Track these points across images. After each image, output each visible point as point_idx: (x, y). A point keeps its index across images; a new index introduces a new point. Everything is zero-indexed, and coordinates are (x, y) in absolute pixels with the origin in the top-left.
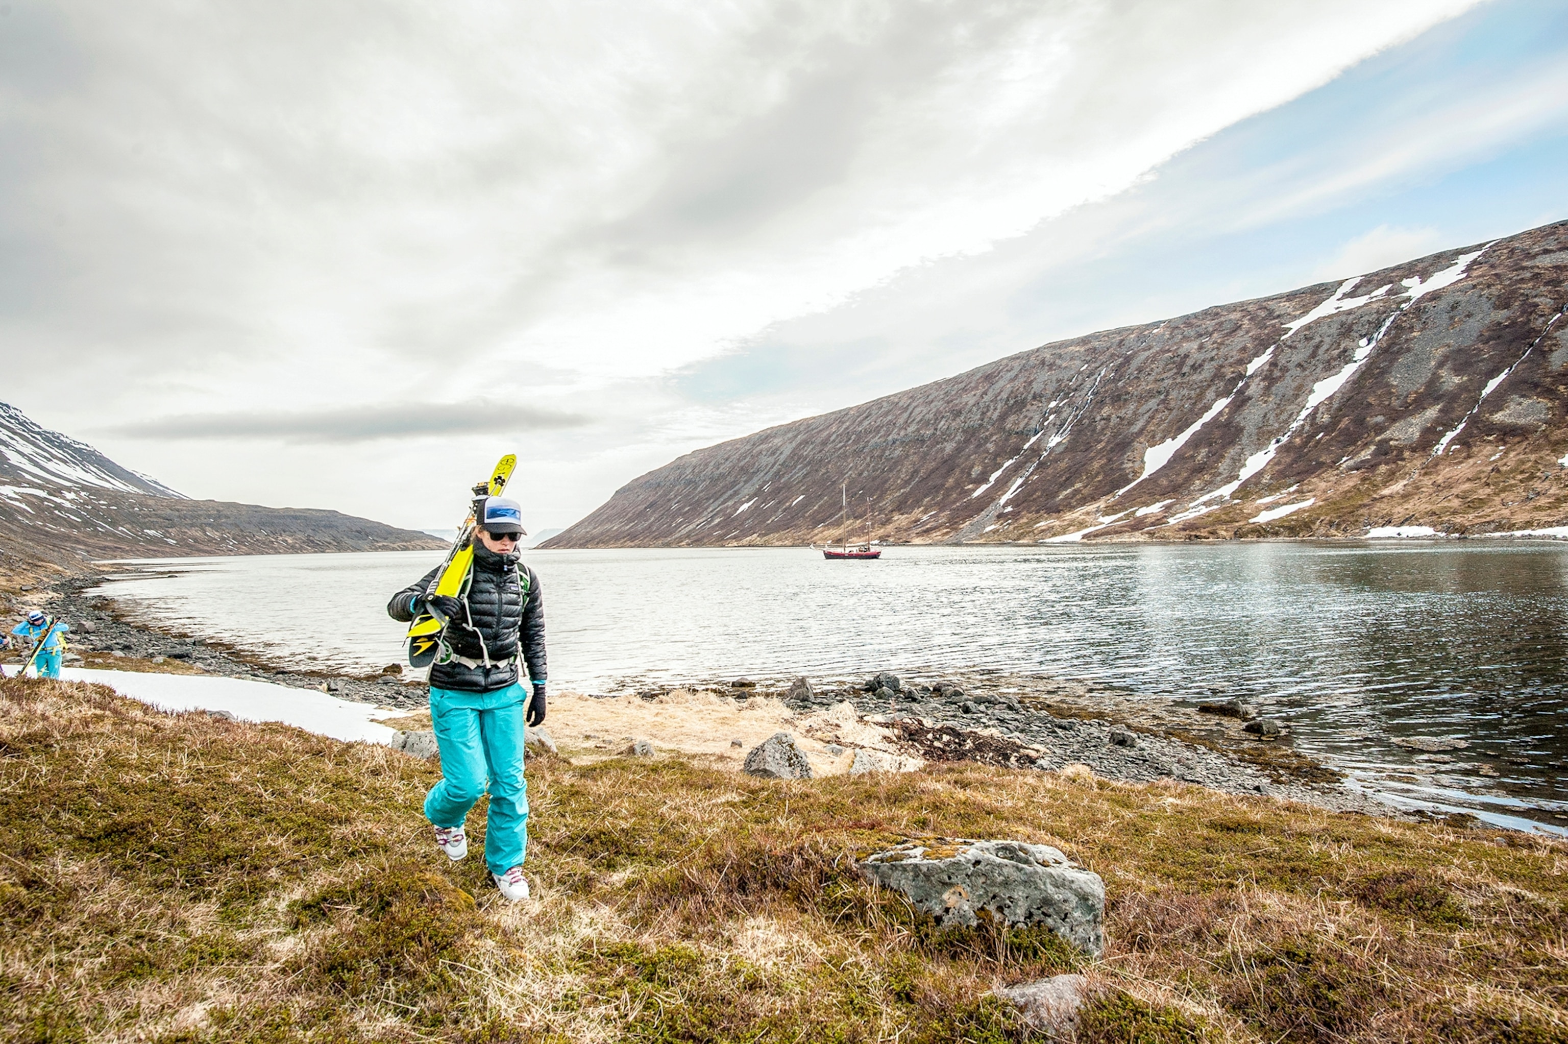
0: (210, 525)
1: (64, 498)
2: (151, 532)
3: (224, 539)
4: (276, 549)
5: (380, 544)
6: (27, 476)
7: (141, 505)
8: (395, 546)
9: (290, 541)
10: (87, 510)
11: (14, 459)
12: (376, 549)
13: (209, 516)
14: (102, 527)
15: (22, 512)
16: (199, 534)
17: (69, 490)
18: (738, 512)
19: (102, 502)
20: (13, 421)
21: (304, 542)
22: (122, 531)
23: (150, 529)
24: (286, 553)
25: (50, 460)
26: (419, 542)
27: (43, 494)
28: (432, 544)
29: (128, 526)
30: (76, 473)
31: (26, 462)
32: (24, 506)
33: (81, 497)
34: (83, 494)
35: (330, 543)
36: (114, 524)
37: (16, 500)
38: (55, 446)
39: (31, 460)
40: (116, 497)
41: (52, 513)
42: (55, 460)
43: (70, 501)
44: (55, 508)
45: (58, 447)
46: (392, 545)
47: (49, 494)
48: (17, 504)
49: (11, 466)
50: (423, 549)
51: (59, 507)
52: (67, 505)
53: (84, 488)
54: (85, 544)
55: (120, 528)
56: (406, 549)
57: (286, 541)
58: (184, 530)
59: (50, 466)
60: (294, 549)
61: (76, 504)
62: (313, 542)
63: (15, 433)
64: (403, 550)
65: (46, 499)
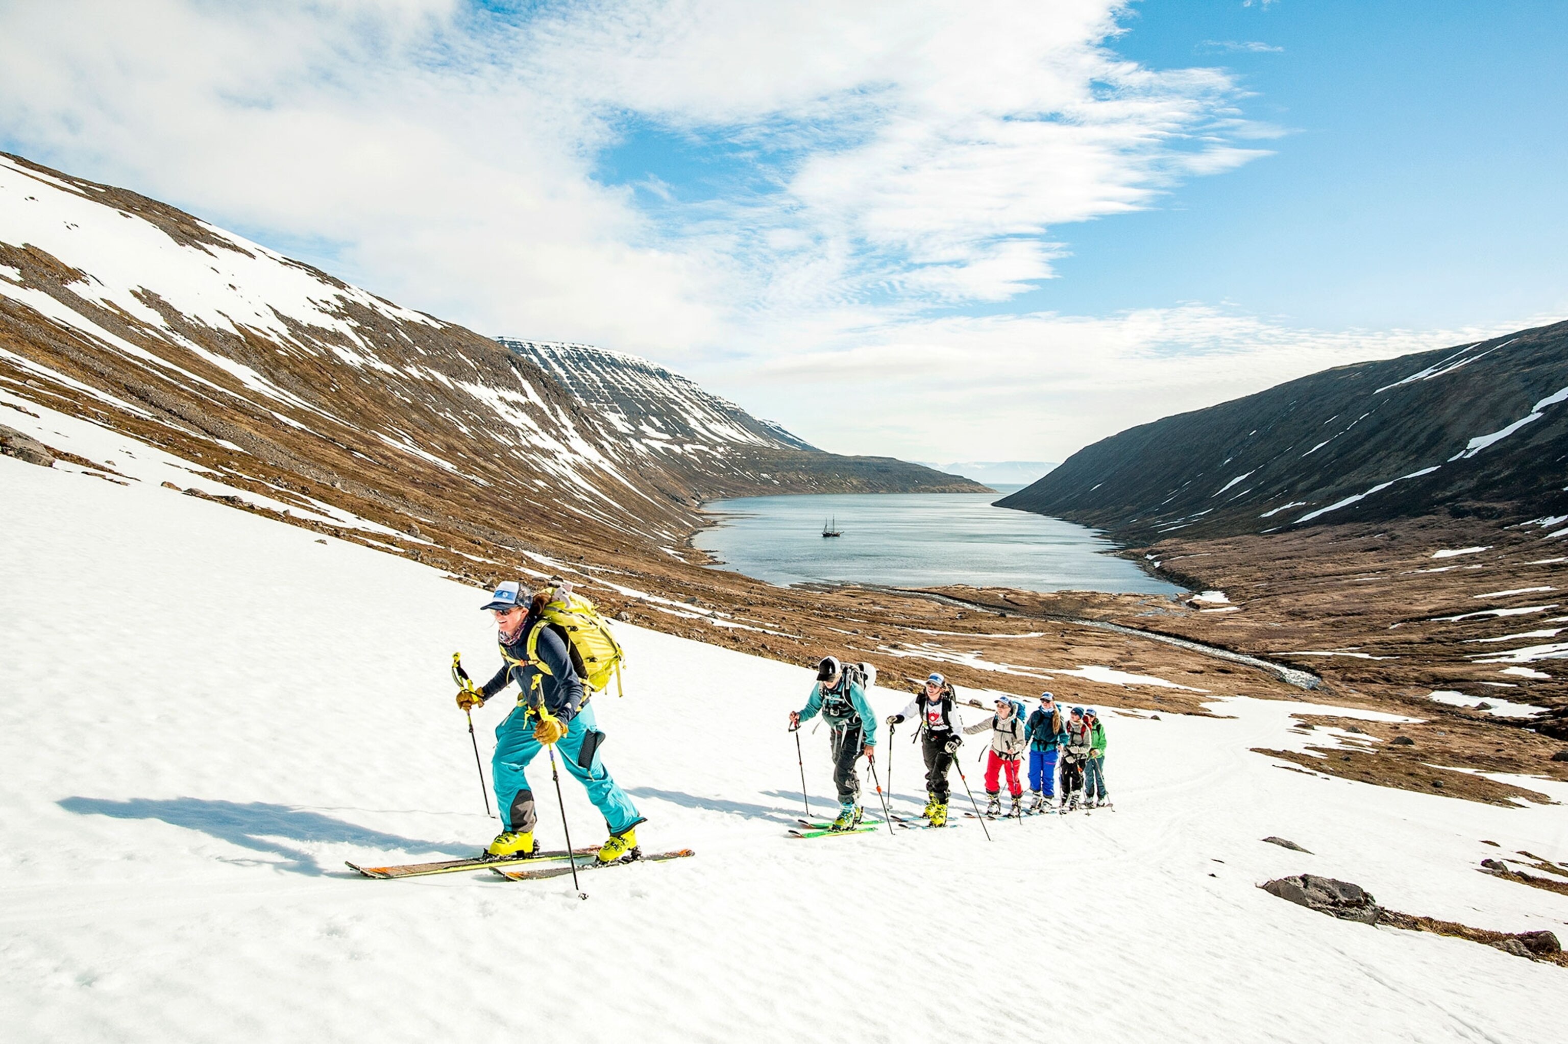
0: (801, 469)
1: (717, 451)
2: (765, 475)
3: (810, 481)
4: (843, 489)
5: (924, 487)
6: (699, 436)
7: (761, 455)
8: (935, 489)
9: (855, 483)
10: (729, 460)
11: (693, 424)
12: (918, 492)
13: (803, 463)
14: (737, 472)
15: (695, 462)
16: (794, 477)
17: (720, 445)
19: (738, 454)
20: (693, 393)
21: (865, 484)
22: (748, 475)
23: (764, 473)
24: (850, 493)
25: (712, 422)
26: (956, 486)
27: (706, 449)
28: (966, 487)
29: (752, 471)
30: (725, 430)
31: (698, 425)
32: (696, 458)
33: (727, 451)
34: (728, 448)
35: (884, 485)
36: (743, 470)
37: (692, 454)
38: (715, 409)
39: (701, 423)
40: (748, 449)
41: (710, 462)
42: (714, 422)
43: (721, 454)
44: (712, 459)
45: (717, 411)
46: (933, 488)
47: (710, 449)
48: (692, 457)
49: (691, 429)
50: (958, 492)
51: (714, 458)
52: (719, 456)
53: (729, 443)
54: (726, 485)
55: (747, 473)
56: (944, 492)
57: (851, 483)
58: (785, 473)
59: (712, 426)
60: (857, 490)
61: (723, 455)
62: (871, 484)
63: (694, 403)
64: (941, 492)
65: (707, 453)
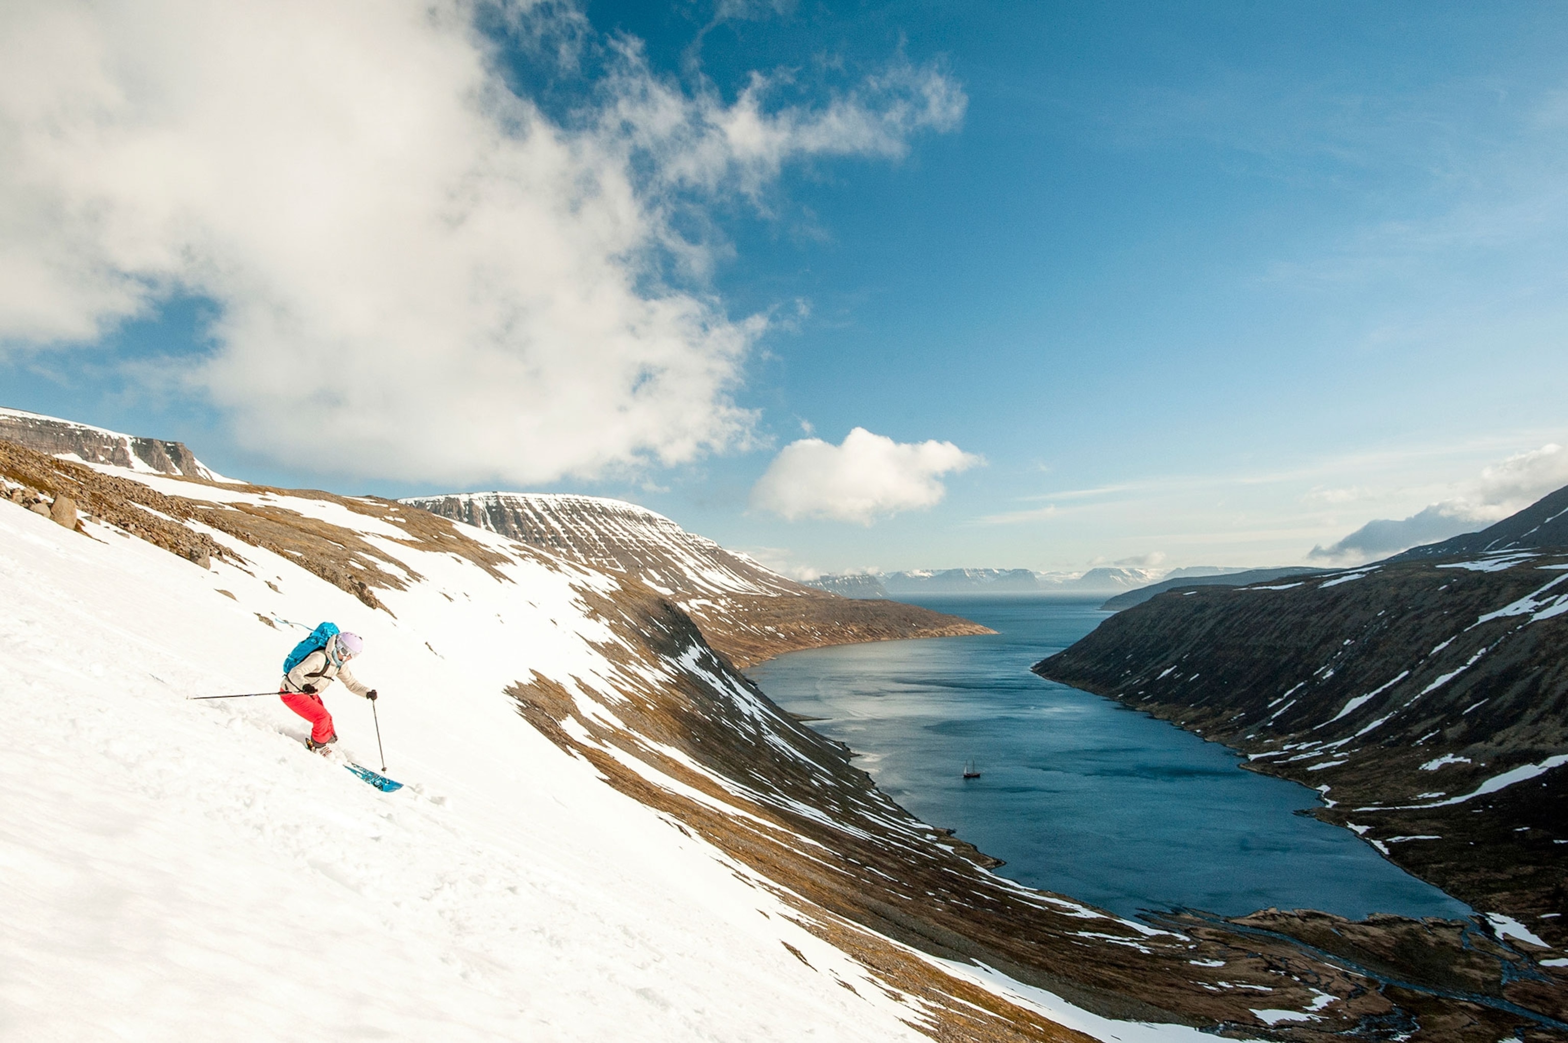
0: (802, 619)
1: (720, 605)
2: (769, 628)
3: (812, 631)
5: (922, 631)
6: (698, 589)
9: (855, 631)
10: (733, 614)
11: (689, 574)
14: (744, 627)
16: (797, 628)
17: (721, 597)
18: (1162, 676)
19: (739, 605)
21: (865, 631)
22: (753, 629)
23: (767, 625)
25: (703, 569)
26: (953, 628)
27: (709, 603)
28: (964, 629)
29: (756, 624)
31: (694, 575)
32: (703, 615)
33: (728, 603)
34: (729, 600)
35: (884, 631)
36: (748, 624)
39: (696, 573)
41: (717, 619)
42: (705, 568)
43: (724, 607)
46: (932, 632)
47: (712, 602)
49: (689, 580)
51: (719, 613)
52: (723, 611)
53: (729, 594)
56: (943, 635)
57: (852, 631)
59: (705, 575)
61: (727, 609)
62: (871, 630)
63: (682, 549)
64: (940, 636)
65: (712, 607)
